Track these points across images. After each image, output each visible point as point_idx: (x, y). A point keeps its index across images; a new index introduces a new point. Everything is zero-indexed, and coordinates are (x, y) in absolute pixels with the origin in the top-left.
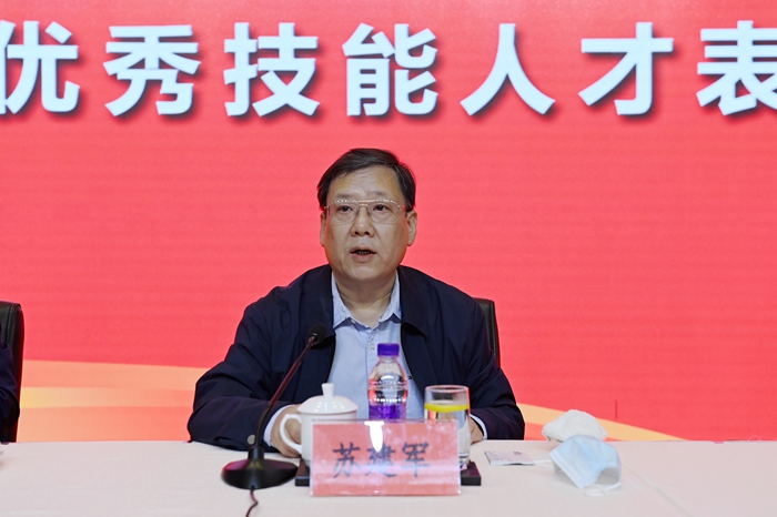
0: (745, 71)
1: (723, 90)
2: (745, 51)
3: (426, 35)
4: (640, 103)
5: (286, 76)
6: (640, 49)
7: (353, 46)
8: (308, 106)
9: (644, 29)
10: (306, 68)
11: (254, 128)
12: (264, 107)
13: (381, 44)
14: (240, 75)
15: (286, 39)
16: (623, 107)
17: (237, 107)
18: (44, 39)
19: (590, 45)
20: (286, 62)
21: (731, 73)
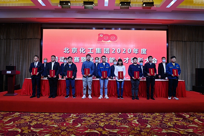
3: (114, 58)
4: (127, 62)
6: (127, 59)
9: (127, 58)
13: (112, 58)
16: (126, 62)
18: (92, 58)
19: (124, 59)
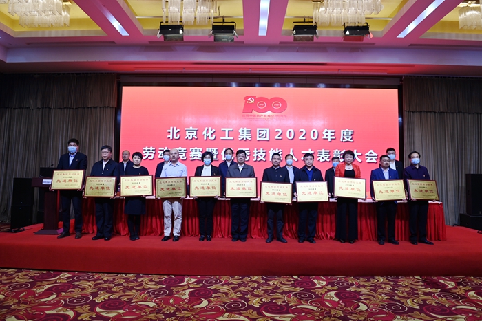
0: (323, 156)
1: (320, 158)
2: (323, 153)
3: (280, 150)
5: (261, 155)
7: (270, 151)
8: (264, 160)
10: (264, 154)
11: (257, 162)
12: (258, 160)
14: (255, 155)
15: (261, 151)
17: (255, 159)
20: (262, 153)
21: (322, 156)
